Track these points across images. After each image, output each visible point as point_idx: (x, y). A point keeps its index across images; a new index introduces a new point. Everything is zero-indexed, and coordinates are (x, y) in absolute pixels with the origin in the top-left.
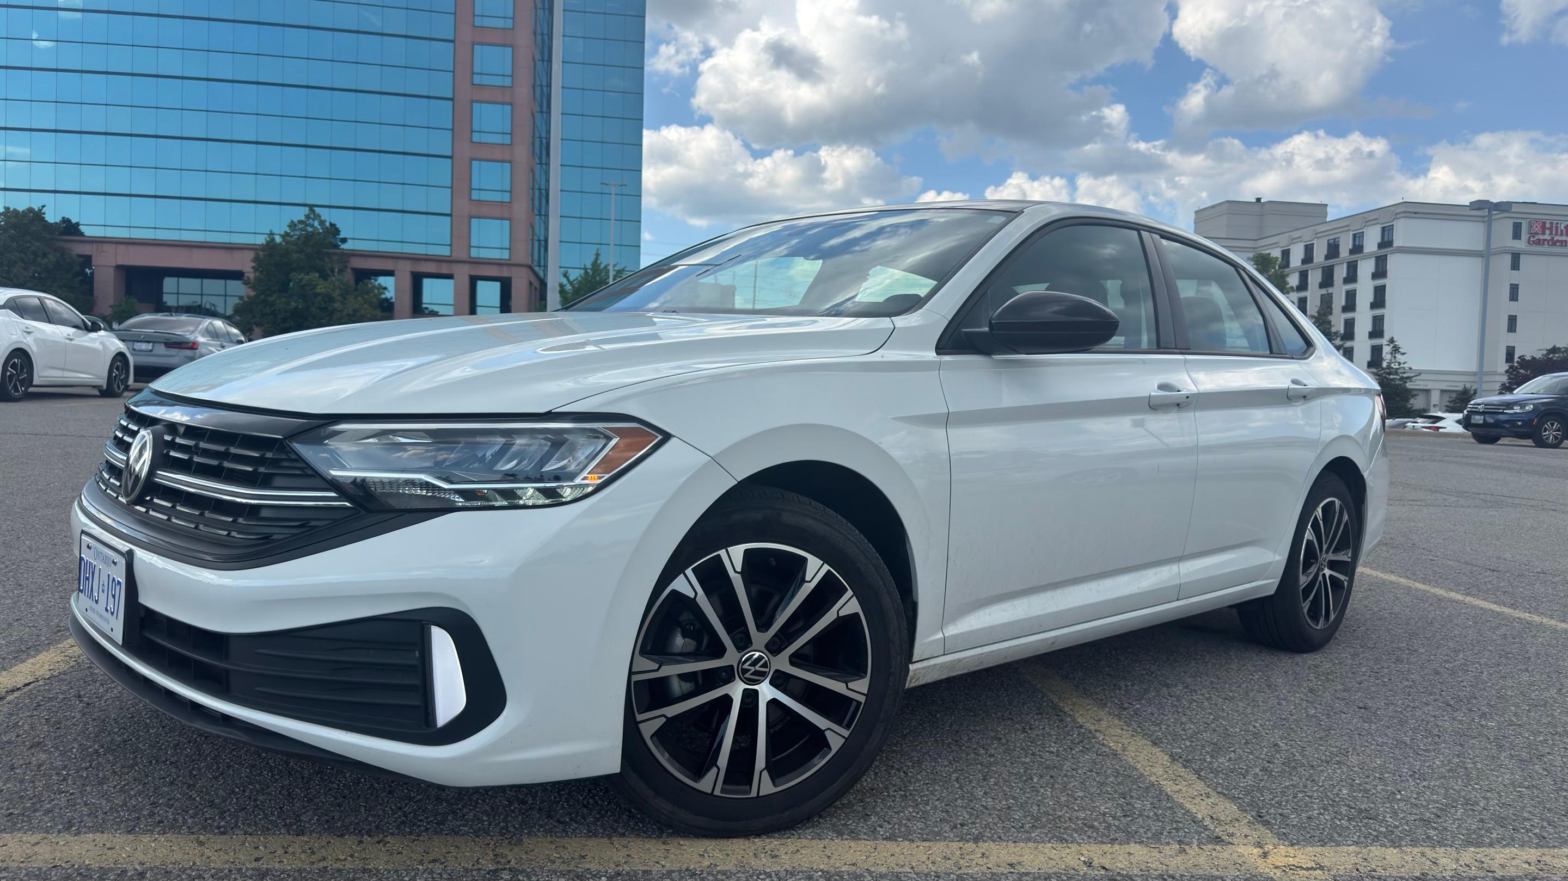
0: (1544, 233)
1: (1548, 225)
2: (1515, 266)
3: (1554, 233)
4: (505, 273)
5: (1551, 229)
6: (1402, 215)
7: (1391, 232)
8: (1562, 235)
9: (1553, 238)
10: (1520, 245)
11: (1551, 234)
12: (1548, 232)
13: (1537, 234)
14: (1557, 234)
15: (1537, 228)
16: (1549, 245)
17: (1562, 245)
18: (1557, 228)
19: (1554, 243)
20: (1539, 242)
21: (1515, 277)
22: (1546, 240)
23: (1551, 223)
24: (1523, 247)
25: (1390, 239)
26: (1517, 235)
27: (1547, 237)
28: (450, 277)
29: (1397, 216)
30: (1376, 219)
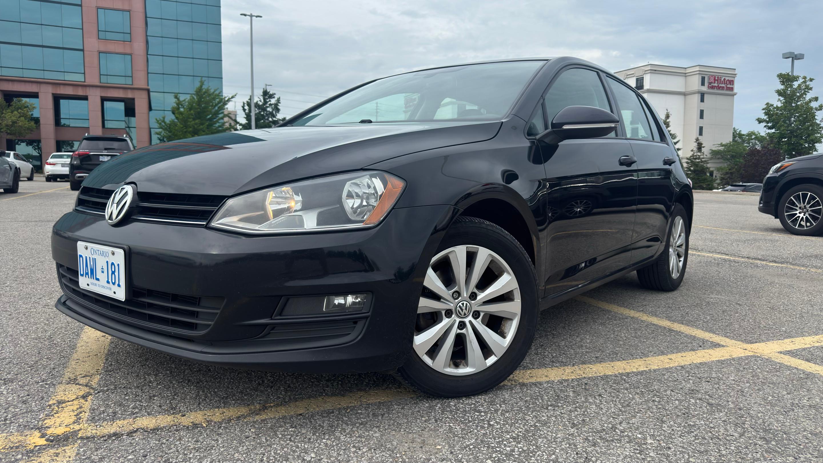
0: (715, 83)
1: (716, 79)
2: (702, 100)
3: (719, 82)
4: (130, 95)
5: (718, 80)
6: (649, 71)
7: (642, 81)
8: (722, 84)
9: (719, 85)
10: (705, 89)
11: (718, 83)
12: (716, 82)
13: (712, 83)
14: (720, 83)
15: (712, 80)
16: (717, 89)
17: (722, 89)
18: (720, 79)
19: (719, 88)
20: (713, 88)
21: (703, 106)
22: (715, 86)
23: (718, 77)
24: (706, 90)
25: (642, 85)
26: (703, 84)
27: (716, 85)
28: (85, 98)
29: (646, 72)
30: (633, 74)
